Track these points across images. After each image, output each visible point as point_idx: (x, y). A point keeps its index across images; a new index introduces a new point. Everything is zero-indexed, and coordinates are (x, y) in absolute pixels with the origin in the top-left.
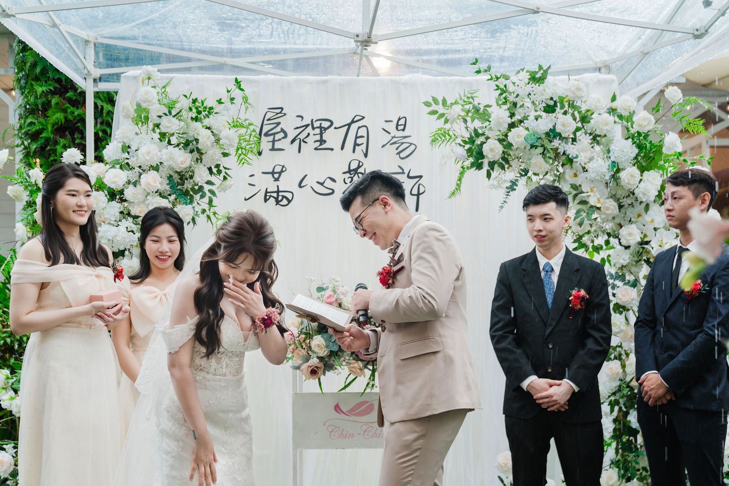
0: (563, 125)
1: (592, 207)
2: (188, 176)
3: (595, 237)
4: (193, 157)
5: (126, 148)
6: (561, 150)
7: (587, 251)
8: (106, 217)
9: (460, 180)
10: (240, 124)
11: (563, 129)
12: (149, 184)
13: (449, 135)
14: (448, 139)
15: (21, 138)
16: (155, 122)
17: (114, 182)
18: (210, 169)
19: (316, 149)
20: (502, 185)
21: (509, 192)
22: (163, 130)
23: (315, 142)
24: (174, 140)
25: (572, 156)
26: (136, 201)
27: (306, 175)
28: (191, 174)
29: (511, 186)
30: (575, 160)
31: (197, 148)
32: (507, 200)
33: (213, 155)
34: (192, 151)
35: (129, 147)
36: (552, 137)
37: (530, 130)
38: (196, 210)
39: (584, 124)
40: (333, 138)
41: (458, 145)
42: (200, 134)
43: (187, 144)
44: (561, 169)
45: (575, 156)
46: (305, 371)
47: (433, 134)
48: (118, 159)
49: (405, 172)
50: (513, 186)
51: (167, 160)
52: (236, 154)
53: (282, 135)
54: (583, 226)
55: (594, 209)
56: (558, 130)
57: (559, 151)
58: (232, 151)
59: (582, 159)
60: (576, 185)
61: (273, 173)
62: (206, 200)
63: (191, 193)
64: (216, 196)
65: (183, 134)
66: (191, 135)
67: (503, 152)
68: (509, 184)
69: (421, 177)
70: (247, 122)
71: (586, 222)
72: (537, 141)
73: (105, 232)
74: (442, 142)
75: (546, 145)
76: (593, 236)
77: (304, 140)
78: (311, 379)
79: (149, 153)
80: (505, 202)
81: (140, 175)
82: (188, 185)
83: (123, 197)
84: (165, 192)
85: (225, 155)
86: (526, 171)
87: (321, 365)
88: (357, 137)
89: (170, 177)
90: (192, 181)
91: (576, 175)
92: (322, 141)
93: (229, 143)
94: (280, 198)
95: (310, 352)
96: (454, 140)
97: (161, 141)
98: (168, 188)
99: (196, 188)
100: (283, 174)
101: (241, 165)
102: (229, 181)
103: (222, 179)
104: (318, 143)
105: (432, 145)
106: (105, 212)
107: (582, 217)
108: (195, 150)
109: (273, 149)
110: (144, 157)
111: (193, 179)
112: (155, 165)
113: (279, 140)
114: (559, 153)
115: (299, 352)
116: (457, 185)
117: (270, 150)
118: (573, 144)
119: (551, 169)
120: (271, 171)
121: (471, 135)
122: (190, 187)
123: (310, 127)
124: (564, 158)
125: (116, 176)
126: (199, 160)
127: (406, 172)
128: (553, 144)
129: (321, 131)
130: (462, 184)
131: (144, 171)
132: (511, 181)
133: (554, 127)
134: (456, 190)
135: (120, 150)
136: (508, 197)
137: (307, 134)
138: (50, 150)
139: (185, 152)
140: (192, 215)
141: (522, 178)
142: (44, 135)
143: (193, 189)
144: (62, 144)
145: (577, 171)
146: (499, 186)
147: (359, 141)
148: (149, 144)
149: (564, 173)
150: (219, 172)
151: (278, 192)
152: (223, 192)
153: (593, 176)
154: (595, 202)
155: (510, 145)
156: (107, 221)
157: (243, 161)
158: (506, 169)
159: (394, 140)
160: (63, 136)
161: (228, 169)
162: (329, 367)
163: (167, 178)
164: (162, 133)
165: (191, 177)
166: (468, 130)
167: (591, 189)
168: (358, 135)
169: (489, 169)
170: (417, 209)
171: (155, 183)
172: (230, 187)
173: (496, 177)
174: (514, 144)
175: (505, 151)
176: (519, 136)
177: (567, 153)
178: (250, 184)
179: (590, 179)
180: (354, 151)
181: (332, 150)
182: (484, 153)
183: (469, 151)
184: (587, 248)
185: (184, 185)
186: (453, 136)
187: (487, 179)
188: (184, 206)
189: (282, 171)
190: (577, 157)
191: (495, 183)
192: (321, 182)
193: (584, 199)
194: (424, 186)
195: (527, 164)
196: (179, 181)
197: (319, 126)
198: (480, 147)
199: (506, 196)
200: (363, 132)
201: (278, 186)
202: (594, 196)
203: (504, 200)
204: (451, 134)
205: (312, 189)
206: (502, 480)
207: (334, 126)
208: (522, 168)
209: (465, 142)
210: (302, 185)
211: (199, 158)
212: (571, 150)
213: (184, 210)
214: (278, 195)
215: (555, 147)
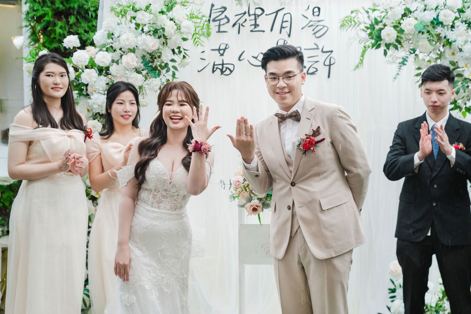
0: (445, 16)
1: (466, 79)
2: (157, 56)
3: (467, 100)
4: (160, 41)
5: (111, 35)
6: (443, 35)
7: (460, 111)
8: (97, 87)
9: (363, 56)
10: (195, 16)
11: (445, 19)
12: (128, 63)
13: (354, 22)
14: (353, 25)
15: (29, 21)
16: (132, 16)
17: (103, 62)
18: (173, 51)
19: (252, 31)
20: (395, 61)
21: (401, 67)
22: (138, 22)
23: (251, 26)
24: (146, 29)
25: (452, 40)
26: (119, 75)
27: (244, 52)
28: (159, 54)
29: (402, 62)
30: (454, 43)
31: (164, 35)
32: (399, 73)
33: (175, 40)
34: (159, 37)
35: (113, 34)
36: (435, 24)
37: (418, 19)
38: (163, 81)
39: (461, 14)
40: (264, 22)
41: (362, 30)
42: (166, 24)
43: (156, 31)
44: (442, 49)
45: (453, 40)
46: (248, 208)
47: (342, 21)
48: (104, 43)
49: (319, 47)
50: (404, 62)
51: (142, 45)
52: (192, 38)
53: (226, 20)
54: (459, 94)
55: (468, 80)
56: (440, 20)
57: (441, 36)
58: (190, 37)
59: (459, 42)
60: (453, 62)
61: (219, 50)
62: (170, 73)
63: (159, 68)
64: (178, 71)
65: (153, 24)
66: (159, 25)
67: (397, 36)
68: (401, 60)
69: (332, 52)
70: (201, 14)
71: (462, 91)
72: (424, 28)
73: (96, 99)
74: (349, 27)
75: (431, 32)
76: (466, 99)
77: (243, 24)
78: (253, 215)
79: (128, 39)
80: (398, 74)
81: (121, 56)
82: (157, 63)
83: (109, 72)
84: (140, 68)
85: (184, 39)
86: (414, 50)
87: (260, 205)
88: (283, 22)
89: (143, 57)
90: (159, 60)
91: (453, 54)
92: (256, 25)
93: (188, 31)
94: (224, 69)
95: (252, 195)
96: (359, 25)
97: (136, 29)
98: (142, 65)
99: (163, 65)
100: (226, 50)
101: (196, 46)
102: (187, 60)
103: (182, 58)
104: (253, 27)
105: (341, 29)
106: (95, 84)
107: (458, 87)
108: (162, 36)
109: (219, 31)
110: (124, 42)
111: (161, 58)
112: (132, 48)
113: (224, 24)
114: (441, 37)
115: (244, 194)
116: (361, 60)
117: (217, 32)
118: (452, 30)
119: (434, 49)
120: (218, 48)
121: (372, 23)
122: (159, 64)
123: (247, 14)
124: (445, 40)
125: (104, 57)
126: (165, 44)
127: (321, 48)
128: (436, 30)
129: (255, 17)
130: (364, 60)
131: (124, 52)
132: (403, 58)
133: (438, 16)
134: (359, 64)
135: (106, 37)
136: (400, 70)
137: (244, 20)
138: (51, 30)
139: (155, 38)
140: (160, 84)
141: (411, 55)
142: (46, 18)
143: (160, 66)
144: (59, 26)
145: (454, 51)
146: (394, 62)
147: (285, 25)
148: (128, 33)
149: (444, 52)
150: (180, 52)
151: (223, 64)
152: (182, 67)
153: (467, 55)
154: (469, 75)
155: (402, 31)
156: (97, 91)
157: (198, 43)
158: (399, 49)
159: (311, 23)
160: (60, 19)
161: (187, 50)
162: (266, 206)
163: (141, 58)
164: (137, 23)
165: (159, 57)
166: (369, 19)
167: (466, 65)
168: (284, 20)
169: (386, 48)
170: (329, 77)
171: (133, 62)
172: (188, 64)
173: (391, 55)
174: (405, 30)
175: (399, 35)
176: (409, 24)
177: (448, 37)
178: (202, 59)
179: (465, 58)
180: (280, 33)
181: (264, 31)
182: (382, 37)
183: (370, 34)
184: (460, 109)
185: (153, 62)
186: (358, 22)
187: (384, 56)
188: (154, 79)
189: (226, 48)
190: (455, 41)
191: (390, 59)
192: (256, 56)
193: (460, 73)
194: (334, 59)
195: (415, 45)
196: (150, 59)
197: (253, 13)
198: (379, 32)
199: (399, 70)
200: (287, 18)
201: (223, 60)
202: (468, 70)
203: (397, 72)
204: (356, 20)
205: (248, 62)
206: (393, 283)
207: (265, 13)
208: (411, 48)
209: (367, 28)
210: (241, 59)
211: (165, 42)
212: (451, 35)
213: (154, 82)
214: (223, 67)
215: (438, 33)
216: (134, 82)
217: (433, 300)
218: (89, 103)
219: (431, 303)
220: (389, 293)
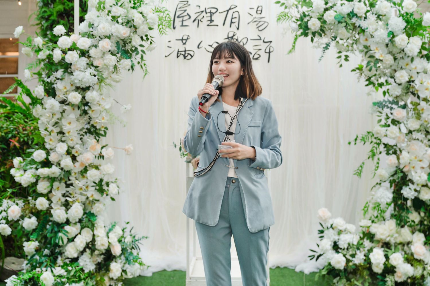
0: (359, 9)
1: (377, 59)
2: (128, 42)
4: (131, 30)
5: (91, 25)
6: (357, 25)
7: (374, 86)
8: (78, 66)
9: (294, 43)
10: (159, 10)
11: (359, 11)
12: (104, 46)
13: (288, 16)
14: (287, 19)
16: (108, 10)
17: (83, 46)
18: (142, 38)
19: (208, 25)
21: (325, 51)
22: (113, 14)
23: (207, 21)
24: (120, 20)
25: (364, 28)
26: (96, 57)
27: (202, 41)
28: (129, 40)
30: (366, 30)
31: (134, 25)
32: (324, 55)
33: (143, 29)
34: (130, 27)
35: (93, 25)
36: (351, 16)
37: (337, 12)
38: (133, 62)
39: (371, 8)
40: (218, 19)
41: (294, 22)
42: (135, 16)
43: (128, 22)
44: (357, 36)
45: (366, 28)
46: (194, 164)
47: (278, 16)
48: (86, 32)
50: (328, 46)
51: (115, 33)
52: (158, 28)
53: (188, 17)
54: (371, 72)
55: (379, 61)
56: (355, 12)
58: (155, 27)
59: (371, 29)
60: (367, 46)
61: (182, 40)
62: (139, 56)
63: (130, 52)
64: (146, 54)
65: (125, 16)
66: (130, 17)
67: (321, 26)
68: (325, 46)
69: (271, 42)
70: (164, 9)
71: (374, 69)
72: (342, 19)
73: (77, 76)
74: (284, 20)
75: (347, 22)
76: (378, 77)
77: (201, 20)
79: (104, 28)
81: (99, 41)
82: (128, 47)
83: (89, 55)
84: (114, 51)
85: (150, 29)
86: (335, 38)
88: (232, 18)
89: (117, 43)
90: (130, 44)
91: (366, 40)
92: (211, 21)
93: (153, 22)
94: (186, 55)
96: (291, 19)
97: (112, 21)
98: (116, 49)
99: (134, 49)
100: (188, 40)
101: (161, 35)
102: (154, 45)
103: (150, 44)
104: (209, 22)
105: (278, 22)
106: (77, 64)
107: (370, 66)
108: (132, 26)
110: (101, 30)
112: (108, 35)
113: (186, 20)
114: (356, 26)
116: (293, 46)
117: (181, 26)
118: (364, 20)
119: (351, 37)
120: (181, 38)
121: (301, 16)
122: (130, 48)
123: (204, 12)
124: (359, 29)
125: (84, 42)
127: (262, 39)
128: (352, 20)
129: (211, 15)
130: (295, 46)
131: (102, 39)
132: (326, 44)
133: (353, 10)
134: (292, 49)
135: (88, 26)
136: (324, 53)
137: (202, 17)
139: (127, 27)
140: (130, 65)
141: (333, 41)
142: (52, 18)
143: (131, 50)
144: (62, 23)
145: (367, 37)
146: (319, 47)
147: (233, 20)
148: (105, 23)
149: (359, 38)
150: (148, 39)
151: (185, 51)
152: (149, 51)
153: (377, 40)
154: (379, 56)
155: (325, 22)
156: (79, 69)
157: (162, 32)
158: (323, 36)
159: (255, 20)
160: (63, 19)
161: (153, 37)
163: (115, 43)
164: (113, 16)
165: (130, 42)
166: (299, 13)
167: (377, 48)
168: (233, 17)
169: (312, 36)
170: (269, 61)
171: (108, 45)
172: (154, 48)
173: (317, 41)
174: (327, 21)
175: (322, 25)
176: (330, 16)
177: (361, 26)
178: (168, 47)
179: (376, 42)
180: (231, 26)
181: (217, 26)
182: (309, 27)
183: (300, 25)
184: (374, 84)
185: (125, 46)
186: (290, 17)
187: (311, 42)
188: (125, 60)
189: (188, 39)
190: (367, 28)
191: (316, 45)
192: (211, 45)
193: (372, 55)
194: (273, 48)
195: (336, 33)
196: (123, 45)
197: (209, 11)
198: (307, 23)
199: (322, 53)
200: (236, 15)
201: (185, 48)
202: (379, 52)
203: (322, 55)
204: (289, 15)
205: (205, 49)
206: (322, 225)
207: (219, 11)
208: (333, 35)
209: (297, 20)
210: (200, 47)
211: (135, 31)
212: (364, 24)
213: (125, 62)
214: (185, 53)
215: (353, 22)
216: (108, 62)
217: (355, 239)
218: (71, 78)
219: (353, 242)
220: (319, 234)
